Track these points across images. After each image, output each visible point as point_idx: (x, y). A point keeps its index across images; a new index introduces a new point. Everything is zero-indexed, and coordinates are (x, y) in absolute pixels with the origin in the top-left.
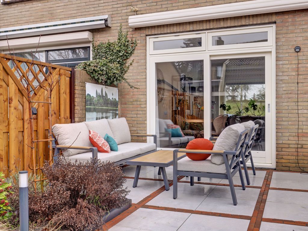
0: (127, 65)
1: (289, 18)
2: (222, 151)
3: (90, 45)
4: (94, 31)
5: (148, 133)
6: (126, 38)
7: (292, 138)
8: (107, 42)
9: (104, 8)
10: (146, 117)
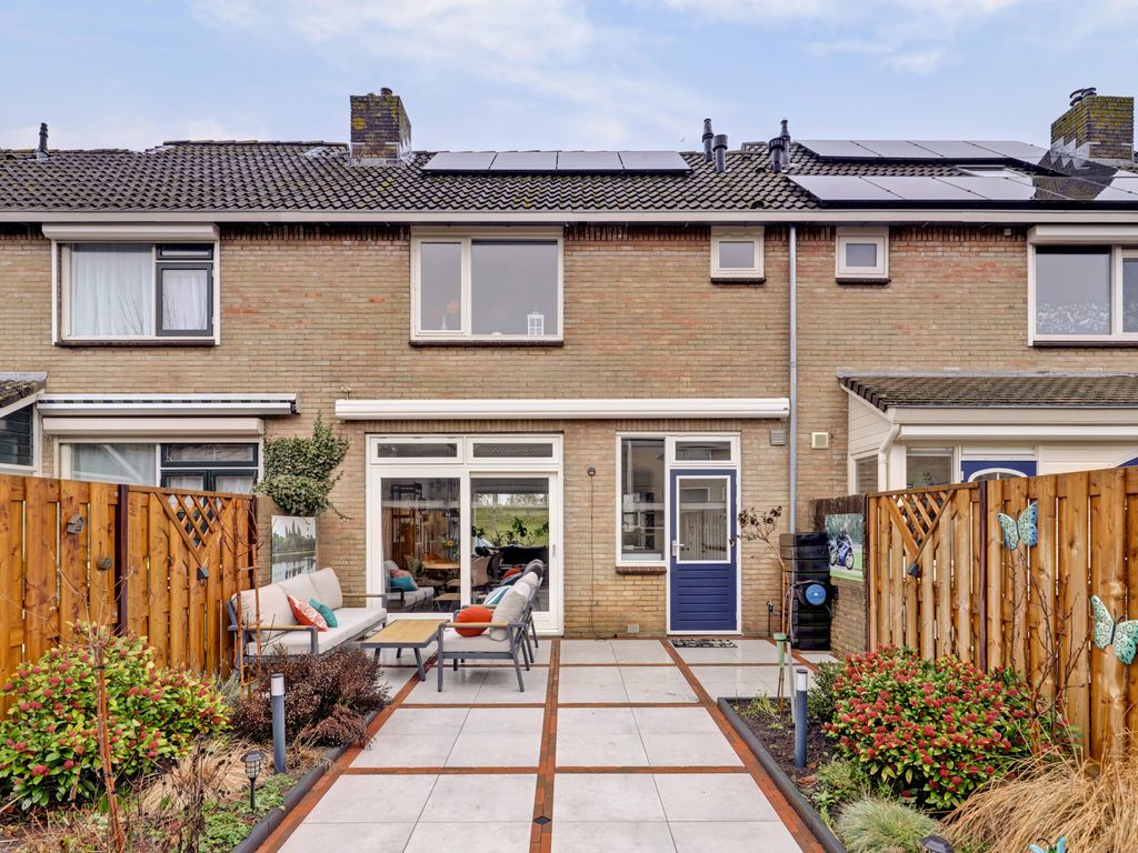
0: (331, 479)
1: (581, 429)
2: (506, 624)
3: (261, 441)
4: (268, 418)
5: (368, 593)
6: (330, 435)
7: (585, 593)
8: (293, 438)
9: (288, 379)
10: (365, 565)
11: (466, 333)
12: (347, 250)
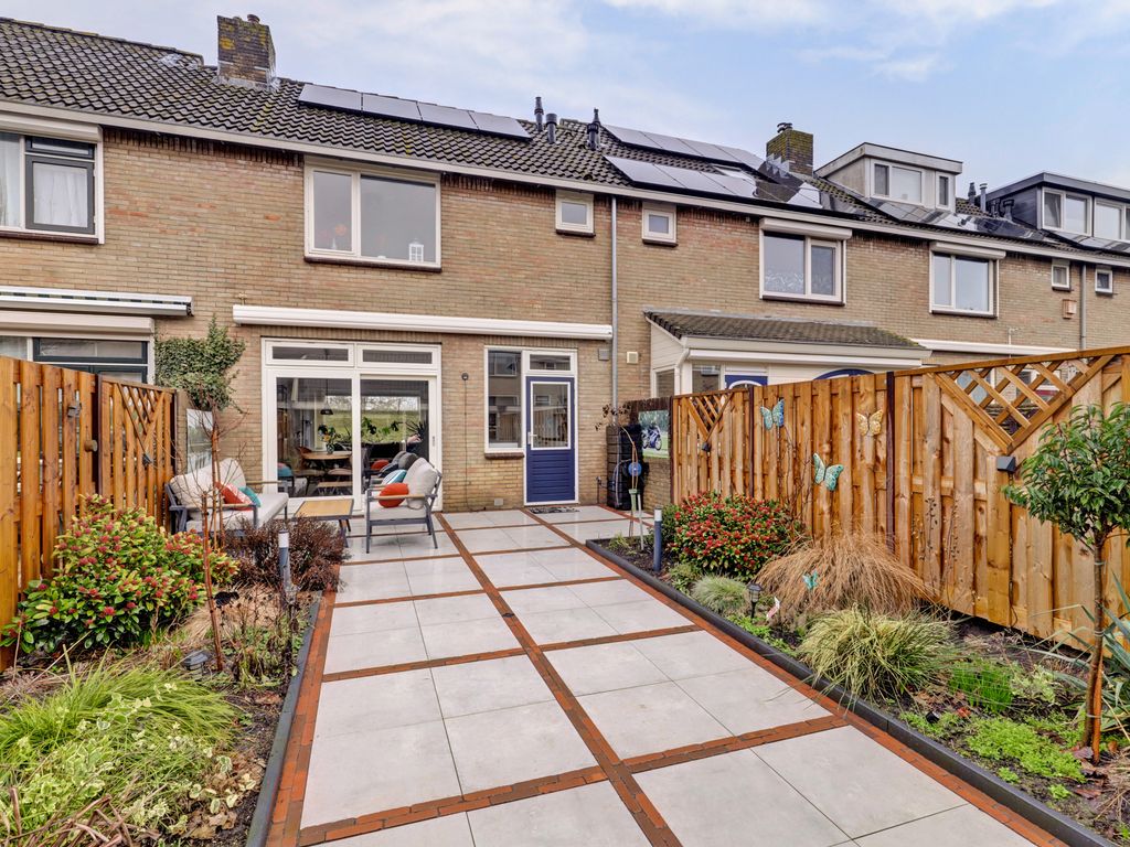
0: (227, 377)
3: (152, 340)
4: (159, 318)
5: (265, 479)
6: (225, 336)
7: (459, 475)
8: (186, 338)
9: (180, 283)
10: (261, 455)
11: (356, 254)
12: (242, 169)
